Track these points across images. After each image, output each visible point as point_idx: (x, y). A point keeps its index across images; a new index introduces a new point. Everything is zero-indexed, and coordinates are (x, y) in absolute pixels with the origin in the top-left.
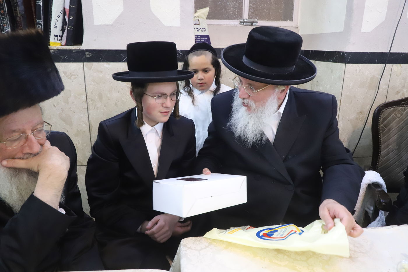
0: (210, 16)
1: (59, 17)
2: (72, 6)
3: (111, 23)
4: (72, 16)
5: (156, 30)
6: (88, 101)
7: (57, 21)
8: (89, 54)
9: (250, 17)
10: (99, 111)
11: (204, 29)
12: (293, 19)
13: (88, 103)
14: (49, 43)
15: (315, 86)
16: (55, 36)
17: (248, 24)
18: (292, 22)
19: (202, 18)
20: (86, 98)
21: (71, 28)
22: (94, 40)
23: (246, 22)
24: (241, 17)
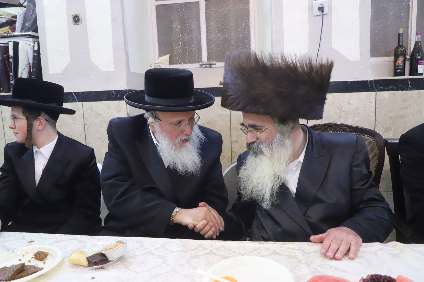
1: (23, 70)
3: (61, 72)
4: (35, 69)
5: (95, 75)
7: (22, 73)
17: (207, 66)
23: (205, 64)
24: (201, 61)
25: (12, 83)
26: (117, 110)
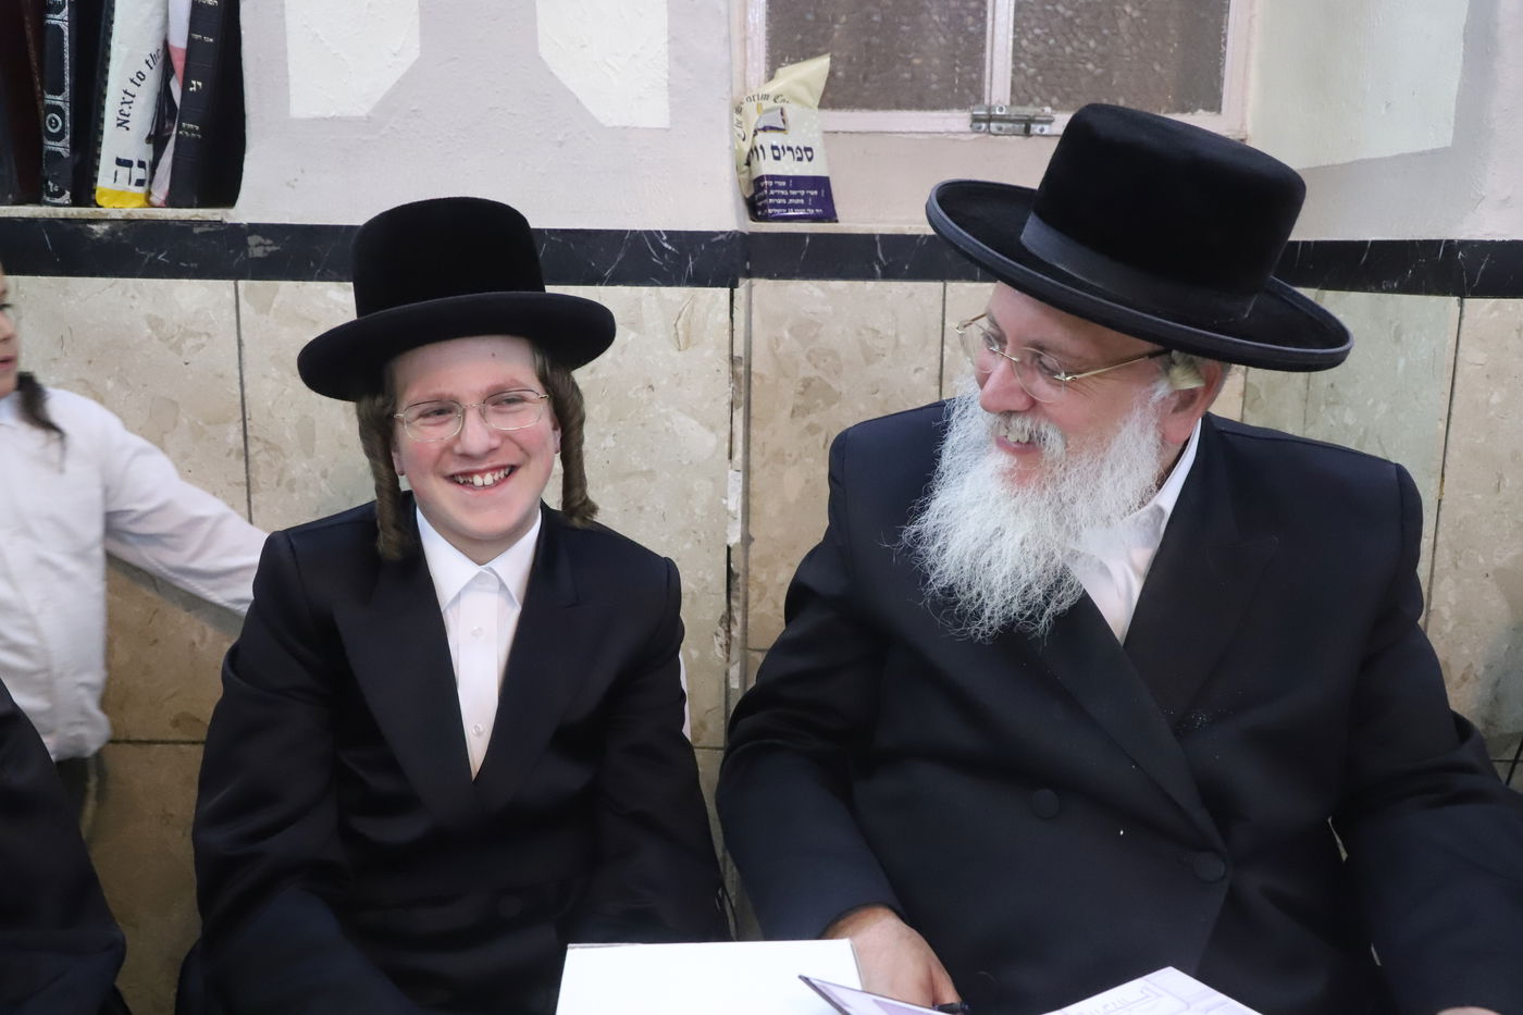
0: (834, 96)
1: (138, 81)
2: (197, 36)
3: (363, 110)
4: (197, 80)
5: (561, 144)
6: (252, 450)
7: (128, 99)
8: (260, 244)
9: (1019, 94)
10: (296, 496)
11: (807, 149)
12: (1220, 105)
13: (250, 459)
14: (94, 191)
15: (1323, 407)
16: (120, 162)
17: (1007, 130)
18: (1218, 116)
19: (797, 100)
20: (241, 438)
21: (195, 131)
22: (288, 184)
23: (1001, 119)
24: (979, 99)
25: (61, 150)
26: (677, 334)
